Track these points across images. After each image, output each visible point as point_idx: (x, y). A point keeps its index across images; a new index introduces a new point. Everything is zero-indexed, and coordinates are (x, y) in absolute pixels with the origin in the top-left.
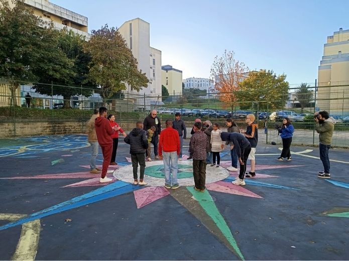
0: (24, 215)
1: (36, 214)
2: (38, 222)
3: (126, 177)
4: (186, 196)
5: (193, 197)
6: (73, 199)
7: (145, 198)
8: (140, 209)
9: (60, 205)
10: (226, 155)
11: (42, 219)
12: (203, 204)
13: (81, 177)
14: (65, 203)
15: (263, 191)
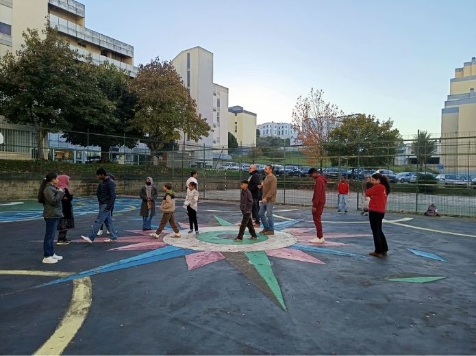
0: (73, 273)
1: (84, 272)
2: (88, 278)
3: (178, 242)
4: (242, 260)
5: (249, 262)
6: (121, 261)
7: (197, 261)
8: (192, 270)
9: (107, 266)
10: (302, 222)
11: (91, 276)
12: (258, 268)
13: (127, 241)
14: (112, 264)
15: (329, 258)
